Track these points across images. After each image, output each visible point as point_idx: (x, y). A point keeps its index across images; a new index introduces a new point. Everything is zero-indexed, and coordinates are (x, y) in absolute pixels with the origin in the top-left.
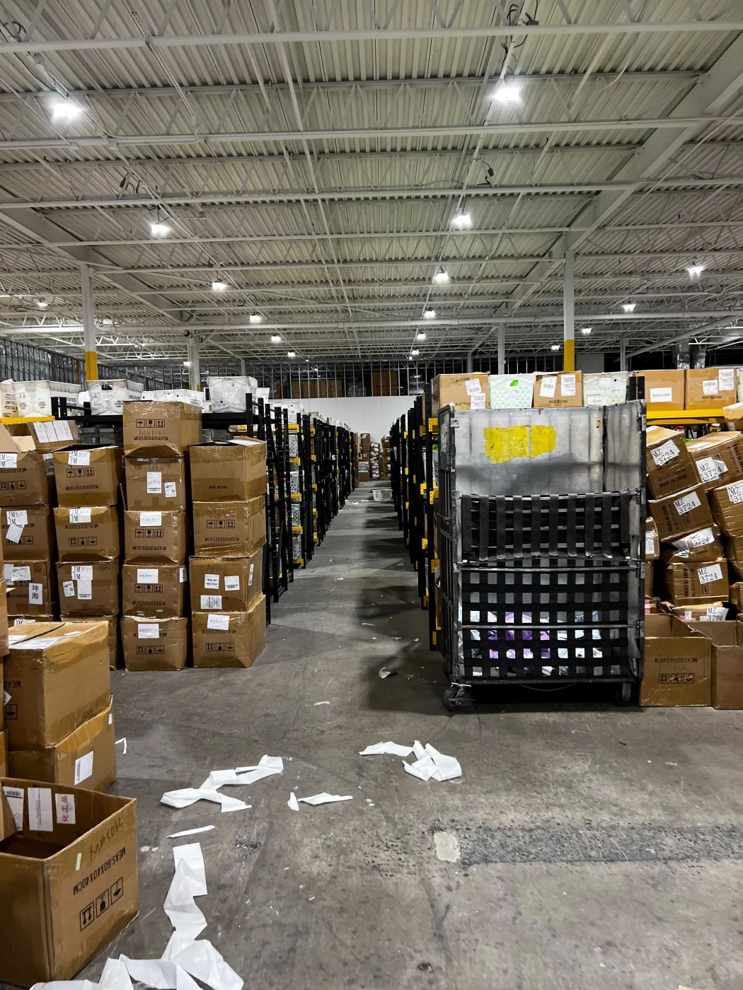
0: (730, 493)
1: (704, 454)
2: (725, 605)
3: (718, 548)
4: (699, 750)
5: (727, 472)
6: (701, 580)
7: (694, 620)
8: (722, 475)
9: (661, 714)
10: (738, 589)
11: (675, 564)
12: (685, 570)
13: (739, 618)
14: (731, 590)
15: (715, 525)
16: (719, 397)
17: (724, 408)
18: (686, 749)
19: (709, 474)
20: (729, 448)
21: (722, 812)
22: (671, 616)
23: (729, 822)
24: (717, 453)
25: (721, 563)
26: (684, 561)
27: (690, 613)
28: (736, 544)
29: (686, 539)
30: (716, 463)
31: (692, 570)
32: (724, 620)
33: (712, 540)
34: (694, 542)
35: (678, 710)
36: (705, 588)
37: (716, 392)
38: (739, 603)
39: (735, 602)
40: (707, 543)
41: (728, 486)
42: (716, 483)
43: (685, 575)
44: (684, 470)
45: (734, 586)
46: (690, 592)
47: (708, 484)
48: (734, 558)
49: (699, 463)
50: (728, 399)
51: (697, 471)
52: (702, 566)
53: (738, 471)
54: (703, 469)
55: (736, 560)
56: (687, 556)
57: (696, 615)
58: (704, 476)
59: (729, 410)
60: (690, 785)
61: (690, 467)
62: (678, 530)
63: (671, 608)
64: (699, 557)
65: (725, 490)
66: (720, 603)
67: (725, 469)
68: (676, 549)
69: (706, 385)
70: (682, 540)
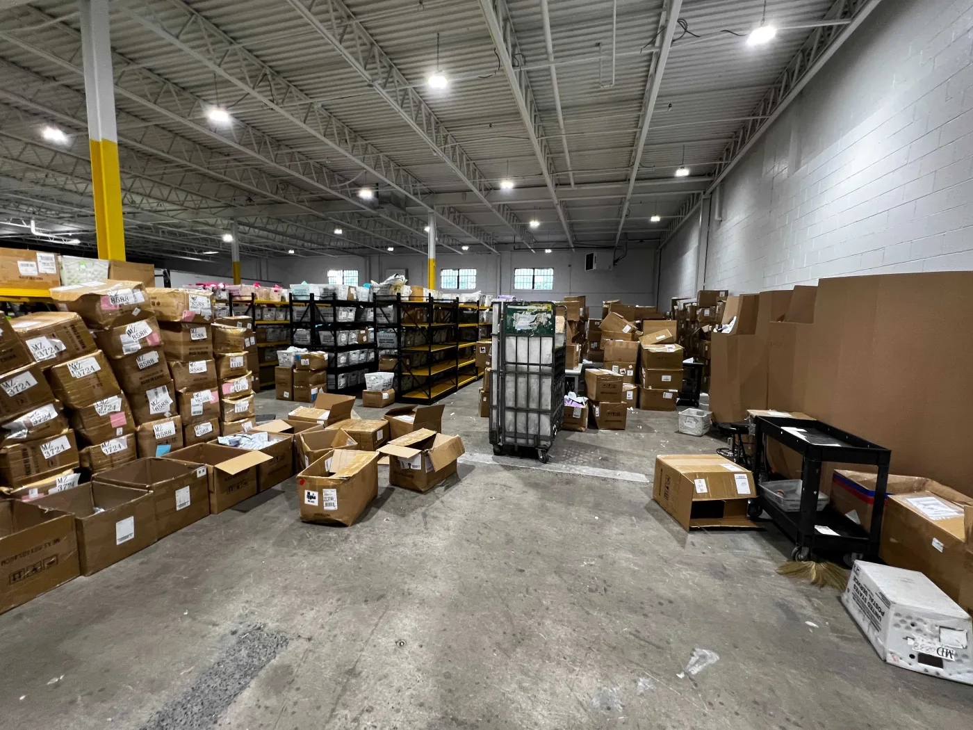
0: (71, 369)
1: (34, 334)
2: (76, 471)
3: (63, 421)
4: (85, 638)
5: (65, 350)
6: (45, 455)
7: (42, 495)
8: (61, 353)
9: (19, 616)
10: (88, 453)
11: (9, 447)
12: (25, 450)
13: (94, 478)
14: (81, 456)
15: (57, 401)
16: (40, 279)
17: (51, 290)
18: (68, 646)
19: (44, 353)
20: (65, 327)
21: (140, 702)
22: (10, 501)
23: (154, 712)
24: (52, 332)
25: (67, 435)
26: (22, 441)
27: (36, 491)
28: (82, 414)
29: (21, 420)
30: (52, 342)
31: (33, 448)
32: (76, 485)
33: (55, 415)
34: (32, 420)
35: (41, 599)
36: (51, 462)
37: (35, 274)
38: (91, 465)
39: (87, 465)
40: (49, 419)
41: (68, 363)
42: (54, 361)
43: (25, 454)
44: (11, 350)
45: (84, 451)
46: (33, 469)
47: (43, 363)
48: (81, 427)
49: (30, 343)
50: (50, 282)
51: (28, 350)
52: (46, 442)
53: (78, 349)
54: (36, 348)
55: (84, 428)
56: (25, 436)
57: (43, 490)
58: (39, 355)
59: (58, 292)
60: (90, 694)
61: (20, 347)
62: (9, 412)
63: (9, 492)
64: (41, 433)
65: (66, 366)
66: (70, 470)
67: (64, 348)
68: (9, 431)
69: (22, 265)
70: (16, 421)
